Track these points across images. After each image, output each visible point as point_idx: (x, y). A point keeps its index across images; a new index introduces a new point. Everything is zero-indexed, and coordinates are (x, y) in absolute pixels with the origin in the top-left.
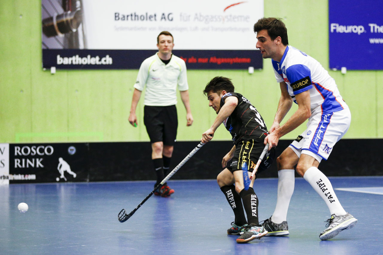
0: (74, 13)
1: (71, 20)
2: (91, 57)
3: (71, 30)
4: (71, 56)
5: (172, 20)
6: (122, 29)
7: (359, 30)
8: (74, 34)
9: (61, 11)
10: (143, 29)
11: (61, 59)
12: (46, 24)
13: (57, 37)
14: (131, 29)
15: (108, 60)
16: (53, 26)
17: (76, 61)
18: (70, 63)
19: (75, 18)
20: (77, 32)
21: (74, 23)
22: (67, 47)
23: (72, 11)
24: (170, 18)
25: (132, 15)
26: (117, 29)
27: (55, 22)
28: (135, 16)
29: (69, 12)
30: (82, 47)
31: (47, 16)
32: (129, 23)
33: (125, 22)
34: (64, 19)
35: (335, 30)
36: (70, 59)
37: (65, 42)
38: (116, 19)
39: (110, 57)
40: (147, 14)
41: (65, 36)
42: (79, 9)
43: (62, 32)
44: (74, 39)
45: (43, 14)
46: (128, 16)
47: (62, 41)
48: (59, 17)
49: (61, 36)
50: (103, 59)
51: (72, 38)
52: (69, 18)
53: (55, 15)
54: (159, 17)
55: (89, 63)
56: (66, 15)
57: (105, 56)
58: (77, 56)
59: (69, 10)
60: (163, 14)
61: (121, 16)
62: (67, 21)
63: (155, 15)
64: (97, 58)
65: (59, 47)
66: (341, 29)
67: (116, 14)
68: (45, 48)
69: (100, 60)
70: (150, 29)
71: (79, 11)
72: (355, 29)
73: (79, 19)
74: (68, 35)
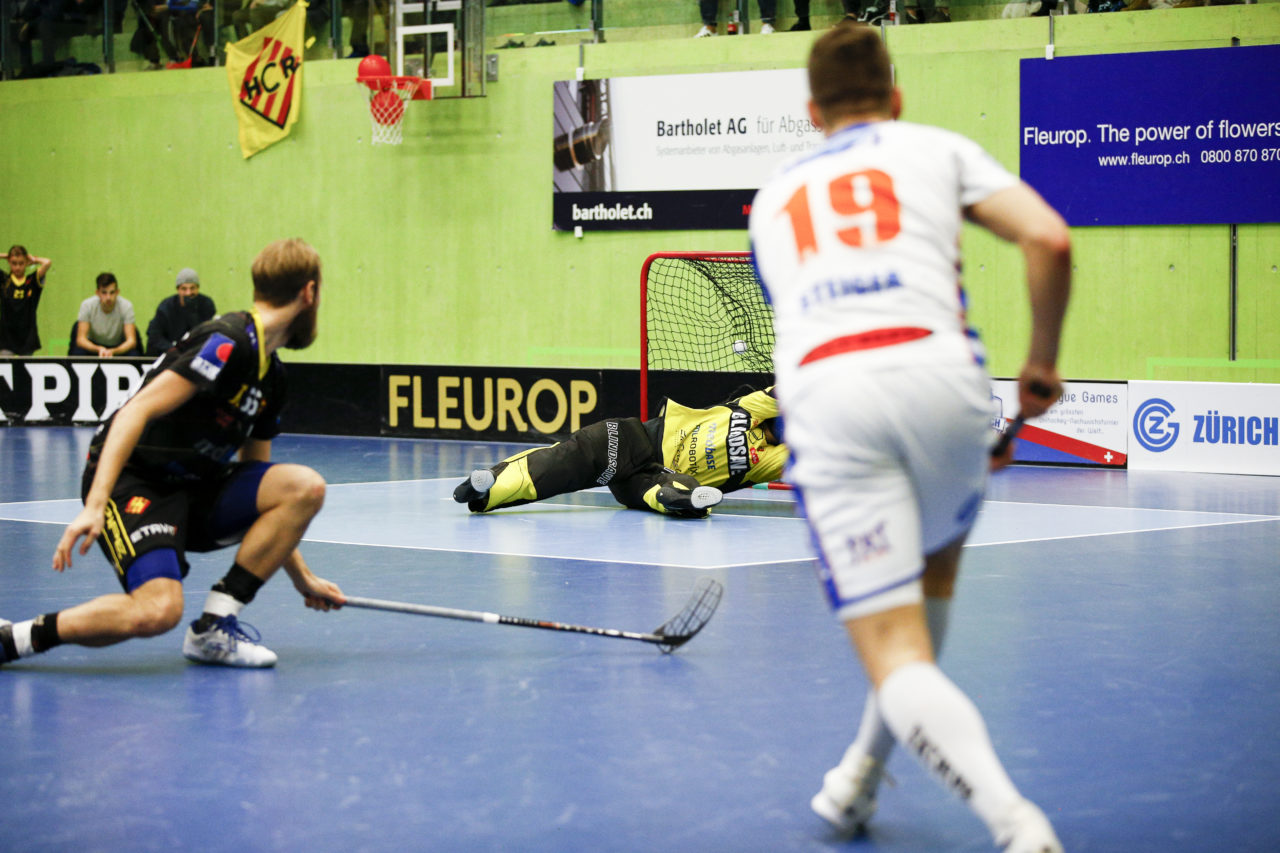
0: (600, 123)
1: (594, 138)
2: (622, 207)
3: (594, 158)
4: (593, 207)
5: (744, 132)
6: (669, 151)
7: (1078, 138)
8: (598, 165)
9: (579, 122)
10: (700, 150)
11: (579, 211)
12: (559, 148)
13: (573, 170)
14: (682, 152)
15: (646, 212)
16: (568, 149)
17: (599, 214)
18: (591, 218)
19: (600, 134)
20: (602, 160)
21: (599, 144)
22: (587, 190)
23: (595, 122)
24: (742, 129)
25: (683, 125)
26: (661, 152)
27: (571, 143)
28: (688, 128)
29: (591, 124)
30: (608, 188)
31: (561, 133)
32: (679, 141)
33: (674, 137)
34: (583, 137)
35: (1031, 140)
36: (592, 211)
37: (584, 178)
38: (659, 135)
39: (649, 206)
40: (706, 120)
41: (585, 168)
42: (605, 117)
43: (581, 162)
44: (597, 171)
45: (555, 131)
46: (677, 126)
47: (579, 177)
48: (577, 133)
49: (579, 167)
50: (640, 210)
51: (595, 172)
52: (591, 134)
53: (571, 130)
54: (724, 127)
55: (618, 218)
56: (587, 129)
57: (642, 206)
58: (602, 205)
59: (591, 120)
60: (732, 120)
61: (666, 128)
62: (588, 140)
63: (719, 124)
64: (631, 208)
65: (577, 189)
66: (1043, 138)
67: (659, 122)
68: (557, 191)
69: (634, 213)
70: (711, 151)
71: (606, 121)
72: (1070, 137)
73: (605, 137)
74: (589, 165)
